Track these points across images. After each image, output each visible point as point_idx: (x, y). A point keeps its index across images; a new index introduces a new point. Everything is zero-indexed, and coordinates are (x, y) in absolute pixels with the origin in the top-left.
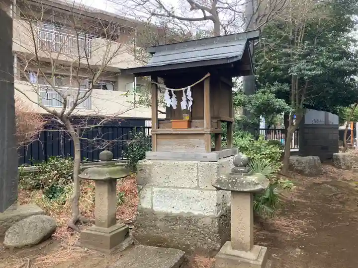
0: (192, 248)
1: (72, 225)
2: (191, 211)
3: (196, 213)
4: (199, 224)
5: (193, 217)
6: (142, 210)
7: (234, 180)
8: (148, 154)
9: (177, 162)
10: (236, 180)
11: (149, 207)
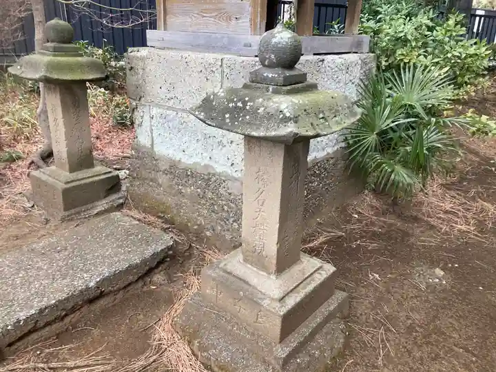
0: (208, 234)
1: (36, 159)
2: (212, 163)
3: (219, 169)
4: (222, 191)
5: (214, 175)
6: (137, 148)
7: (240, 104)
8: (150, 34)
9: (185, 54)
10: (245, 103)
11: (148, 144)
